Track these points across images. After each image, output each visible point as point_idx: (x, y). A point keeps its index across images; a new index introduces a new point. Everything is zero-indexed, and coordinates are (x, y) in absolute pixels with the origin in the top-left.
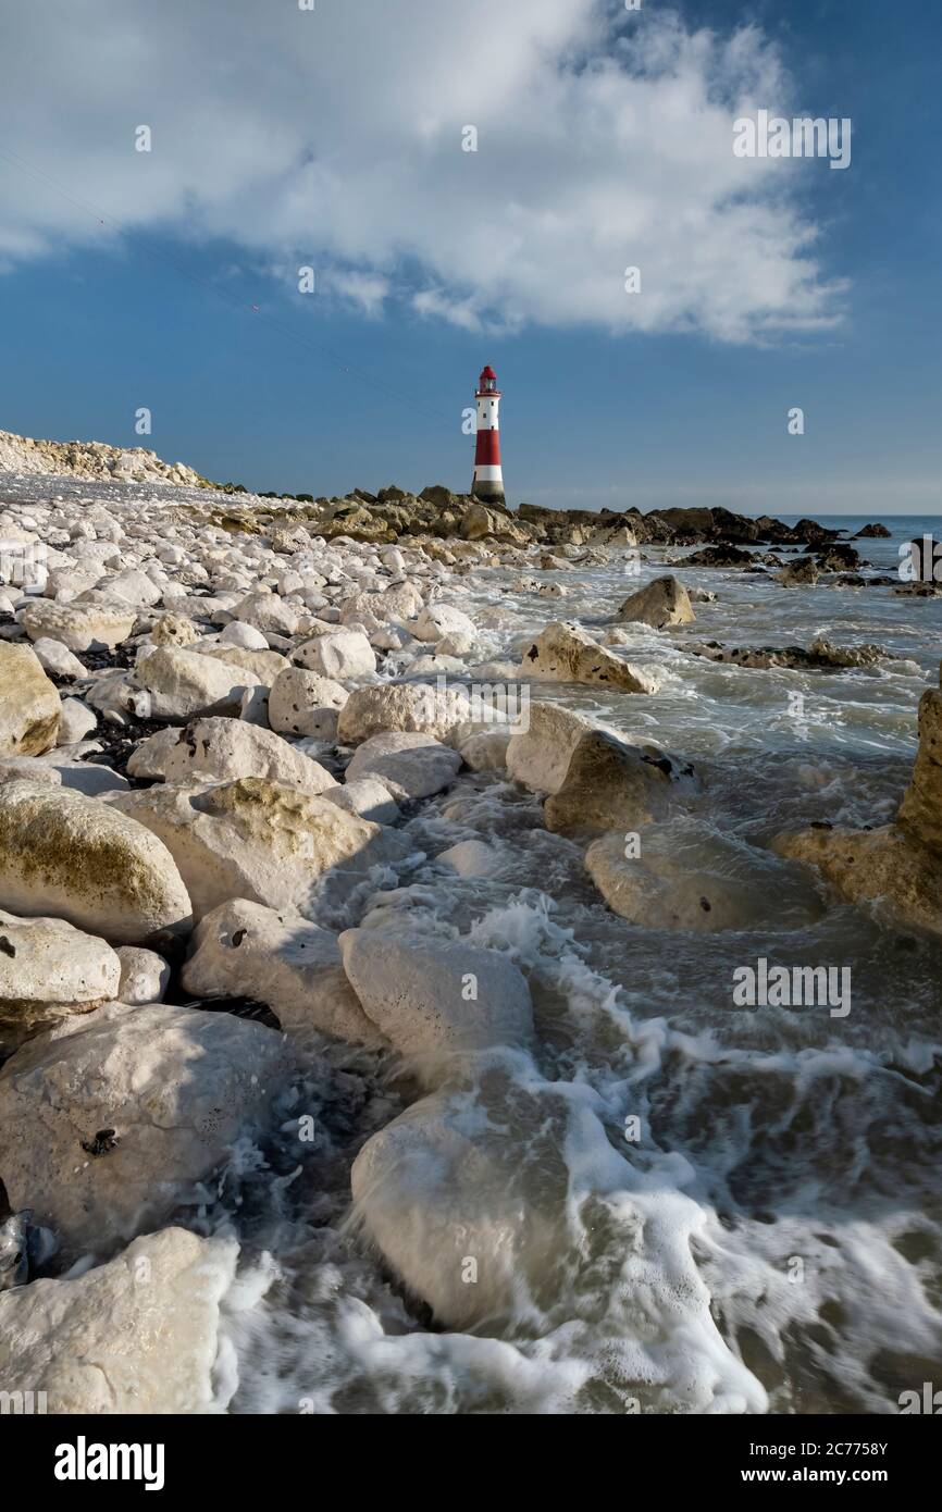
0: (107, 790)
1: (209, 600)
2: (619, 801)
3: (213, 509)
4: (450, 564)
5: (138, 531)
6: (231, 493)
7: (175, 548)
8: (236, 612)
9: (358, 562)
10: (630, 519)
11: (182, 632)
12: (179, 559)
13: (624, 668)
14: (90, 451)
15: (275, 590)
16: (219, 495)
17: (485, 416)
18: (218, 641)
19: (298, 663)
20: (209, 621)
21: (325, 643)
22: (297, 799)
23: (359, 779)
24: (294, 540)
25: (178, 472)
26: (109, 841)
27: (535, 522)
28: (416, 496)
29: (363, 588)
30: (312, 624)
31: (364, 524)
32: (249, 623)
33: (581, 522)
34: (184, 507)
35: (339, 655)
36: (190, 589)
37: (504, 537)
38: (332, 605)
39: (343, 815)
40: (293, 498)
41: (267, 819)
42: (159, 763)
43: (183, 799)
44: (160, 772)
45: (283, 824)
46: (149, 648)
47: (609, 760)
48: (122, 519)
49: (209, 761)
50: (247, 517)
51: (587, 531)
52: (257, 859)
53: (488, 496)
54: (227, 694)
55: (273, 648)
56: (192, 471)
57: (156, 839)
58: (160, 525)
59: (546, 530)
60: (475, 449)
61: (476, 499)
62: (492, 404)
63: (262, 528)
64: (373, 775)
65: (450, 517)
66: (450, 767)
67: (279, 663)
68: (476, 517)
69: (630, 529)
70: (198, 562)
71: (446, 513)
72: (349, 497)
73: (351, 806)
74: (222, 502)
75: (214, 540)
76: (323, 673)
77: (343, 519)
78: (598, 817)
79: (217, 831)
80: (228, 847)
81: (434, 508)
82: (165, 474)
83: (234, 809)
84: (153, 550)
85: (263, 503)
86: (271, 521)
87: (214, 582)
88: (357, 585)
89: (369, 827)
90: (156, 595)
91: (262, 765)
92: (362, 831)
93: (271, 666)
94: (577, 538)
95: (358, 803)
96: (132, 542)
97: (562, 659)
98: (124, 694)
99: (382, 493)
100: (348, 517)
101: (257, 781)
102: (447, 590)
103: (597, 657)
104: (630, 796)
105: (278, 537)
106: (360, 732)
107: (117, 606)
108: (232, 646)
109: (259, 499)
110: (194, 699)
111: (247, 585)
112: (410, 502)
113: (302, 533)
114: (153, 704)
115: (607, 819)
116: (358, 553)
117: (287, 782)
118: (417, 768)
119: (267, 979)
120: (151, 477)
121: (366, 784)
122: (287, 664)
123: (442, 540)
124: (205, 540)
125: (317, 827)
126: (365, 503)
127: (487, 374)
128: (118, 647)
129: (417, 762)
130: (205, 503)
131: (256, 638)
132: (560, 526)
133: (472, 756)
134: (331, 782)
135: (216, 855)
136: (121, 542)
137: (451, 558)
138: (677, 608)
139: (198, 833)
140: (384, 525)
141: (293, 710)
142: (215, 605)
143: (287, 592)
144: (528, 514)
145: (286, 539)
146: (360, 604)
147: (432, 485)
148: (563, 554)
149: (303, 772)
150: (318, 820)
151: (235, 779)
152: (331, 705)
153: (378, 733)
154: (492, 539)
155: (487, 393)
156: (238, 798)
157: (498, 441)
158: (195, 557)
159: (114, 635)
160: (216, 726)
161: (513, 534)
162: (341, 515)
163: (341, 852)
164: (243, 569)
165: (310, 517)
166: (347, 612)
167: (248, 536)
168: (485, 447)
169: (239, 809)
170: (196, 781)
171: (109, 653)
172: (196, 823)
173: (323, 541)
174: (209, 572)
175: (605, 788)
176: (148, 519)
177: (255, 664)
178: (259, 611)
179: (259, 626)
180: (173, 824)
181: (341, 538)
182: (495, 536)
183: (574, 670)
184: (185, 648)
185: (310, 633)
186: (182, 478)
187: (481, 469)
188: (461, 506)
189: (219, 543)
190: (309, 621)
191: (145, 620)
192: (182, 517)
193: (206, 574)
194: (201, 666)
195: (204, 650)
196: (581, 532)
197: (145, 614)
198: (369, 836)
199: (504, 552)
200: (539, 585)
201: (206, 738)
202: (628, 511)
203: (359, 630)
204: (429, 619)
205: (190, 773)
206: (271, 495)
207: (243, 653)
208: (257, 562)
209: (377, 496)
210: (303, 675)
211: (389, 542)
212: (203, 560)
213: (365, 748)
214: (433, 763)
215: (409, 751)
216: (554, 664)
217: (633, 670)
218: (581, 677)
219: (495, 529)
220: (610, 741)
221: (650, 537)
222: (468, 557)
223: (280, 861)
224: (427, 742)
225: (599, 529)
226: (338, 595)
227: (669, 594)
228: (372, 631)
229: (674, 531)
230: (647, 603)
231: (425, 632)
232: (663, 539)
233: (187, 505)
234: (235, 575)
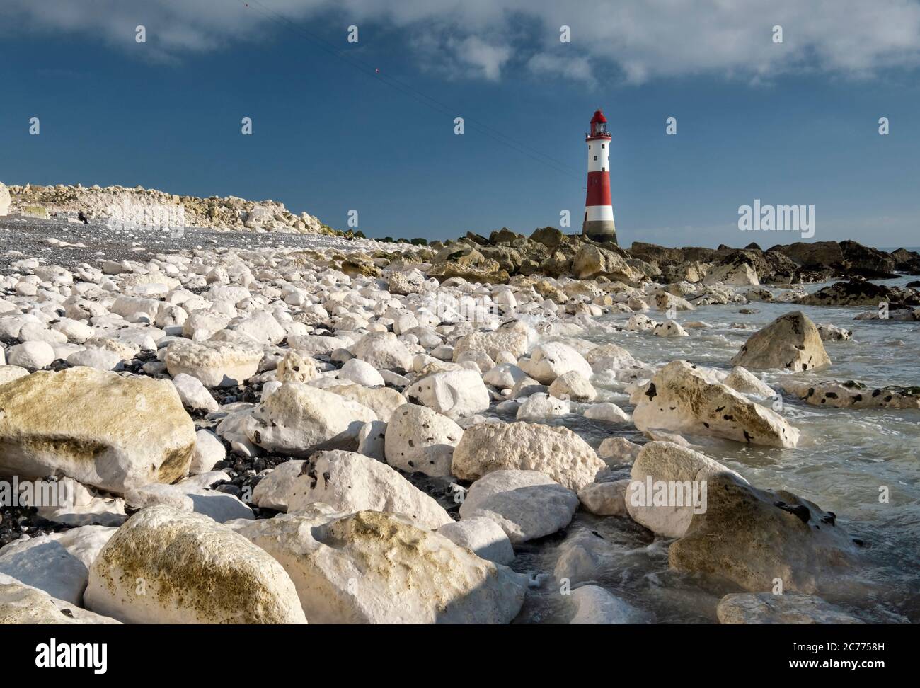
0: (235, 518)
1: (329, 339)
2: (751, 550)
3: (333, 254)
4: (562, 303)
5: (266, 275)
6: (350, 239)
7: (299, 290)
8: (354, 350)
10: (750, 255)
11: (304, 369)
12: (302, 301)
13: (751, 408)
14: (228, 205)
15: (391, 329)
16: (339, 241)
17: (595, 158)
18: (337, 378)
19: (413, 400)
20: (329, 359)
21: (439, 379)
22: (414, 534)
23: (474, 516)
24: (409, 282)
25: (303, 221)
26: (237, 567)
27: (648, 260)
28: (526, 238)
29: (475, 327)
30: (426, 362)
32: (366, 360)
33: (698, 259)
34: (308, 252)
35: (453, 392)
36: (311, 329)
37: (617, 276)
38: (445, 343)
39: (458, 552)
40: (408, 242)
41: (384, 552)
42: (280, 494)
43: (305, 529)
44: (282, 503)
45: (400, 559)
46: (274, 384)
47: (739, 505)
48: (252, 265)
49: (329, 493)
50: (365, 261)
51: (703, 268)
52: (373, 592)
53: (599, 236)
54: (346, 428)
55: (388, 385)
56: (316, 220)
57: (281, 567)
58: (285, 269)
59: (660, 268)
60: (586, 190)
61: (587, 239)
62: (603, 146)
63: (379, 271)
64: (488, 512)
65: (561, 257)
66: (566, 507)
67: (395, 399)
68: (588, 256)
69: (751, 265)
70: (320, 303)
71: (557, 253)
72: (461, 240)
73: (466, 543)
74: (343, 247)
75: (334, 283)
76: (438, 410)
78: (728, 566)
79: (336, 562)
80: (346, 580)
81: (545, 249)
82: (292, 223)
83: (353, 541)
84: (278, 293)
85: (380, 247)
86: (388, 264)
87: (334, 322)
88: (469, 324)
89: (485, 565)
90: (281, 335)
91: (379, 499)
92: (477, 569)
93: (388, 402)
94: (693, 275)
95: (473, 541)
96: (261, 286)
97: (682, 397)
98: (252, 427)
99: (493, 236)
100: (460, 259)
101: (376, 514)
102: (560, 329)
103: (720, 396)
104: (763, 546)
105: (394, 279)
106: (474, 469)
107: (247, 345)
108: (350, 382)
109: (377, 244)
110: (315, 433)
111: (365, 324)
112: (521, 243)
113: (416, 275)
114: (277, 437)
115: (739, 569)
116: (469, 292)
117: (400, 516)
118: (533, 507)
120: (279, 227)
121: (481, 521)
122: (403, 400)
123: (553, 280)
124: (326, 283)
125: (434, 563)
126: (478, 246)
127: (598, 119)
128: (246, 383)
129: (533, 502)
130: (326, 248)
131: (373, 376)
132: (675, 263)
133: (589, 497)
134: (446, 519)
135: (335, 587)
136: (252, 286)
137: (563, 296)
138: (806, 345)
139: (319, 563)
140: (496, 266)
141: (408, 445)
142: (334, 343)
143: (403, 331)
144: (641, 253)
145: (402, 281)
146: (473, 343)
147: (543, 226)
148: (679, 292)
149: (418, 507)
150: (434, 557)
151: (354, 512)
152: (446, 442)
153: (492, 470)
154: (605, 278)
155: (598, 136)
156: (358, 531)
157: (609, 182)
158: (316, 298)
159: (242, 373)
160: (337, 459)
161: (625, 272)
162: (454, 257)
163: (457, 590)
164: (361, 310)
165: (424, 260)
166: (459, 351)
167: (365, 279)
168: (596, 190)
169: (358, 542)
170: (317, 512)
171: (237, 389)
172: (317, 554)
173: (436, 282)
174: (330, 313)
175: (734, 534)
176: (275, 265)
177: (372, 400)
178: (376, 349)
179: (376, 363)
180: (295, 554)
181: (454, 279)
182: (607, 275)
183: (696, 410)
184: (307, 384)
185: (425, 370)
186: (306, 226)
187: (592, 210)
188: (572, 246)
189: (339, 286)
190: (423, 359)
191: (271, 357)
192: (306, 262)
193: (327, 315)
194: (322, 401)
195: (325, 386)
196: (697, 269)
197: (271, 352)
198: (484, 575)
199: (617, 290)
200: (654, 323)
201: (326, 470)
202: (748, 247)
203: (472, 368)
204: (543, 357)
205: (312, 504)
206: (388, 240)
207: (361, 389)
208: (373, 303)
209: (488, 239)
210: (418, 412)
211: (500, 282)
212: (324, 302)
213: (479, 486)
214: (550, 502)
215: (524, 490)
216: (674, 404)
217: (761, 411)
218: (704, 417)
219: (607, 267)
220: (740, 485)
221: (772, 274)
222: (581, 296)
223: (396, 597)
224: (543, 480)
225: (717, 265)
226: (451, 333)
227: (797, 331)
228: (485, 370)
229: (799, 266)
230: (773, 340)
231: (539, 370)
232: (787, 275)
233: (311, 250)
234: (354, 315)
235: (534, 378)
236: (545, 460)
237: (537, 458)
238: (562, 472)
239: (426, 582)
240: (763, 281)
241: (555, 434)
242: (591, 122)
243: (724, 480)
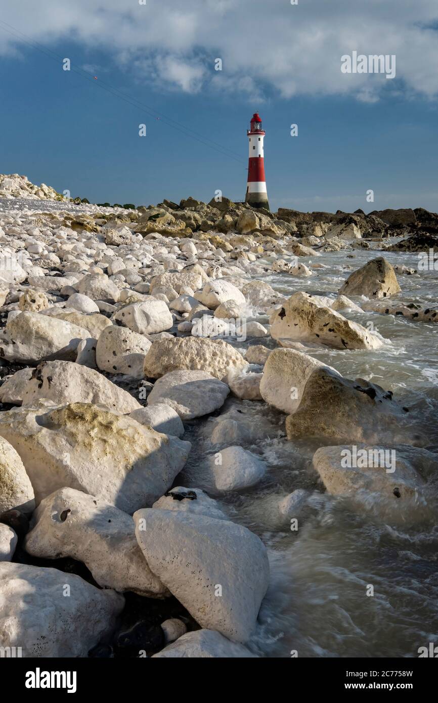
1: (59, 279)
2: (338, 418)
3: (65, 215)
4: (229, 251)
5: (13, 231)
6: (78, 204)
7: (38, 242)
8: (78, 287)
9: (164, 251)
10: (356, 218)
11: (40, 301)
12: (40, 251)
13: (346, 323)
15: (105, 271)
17: (254, 148)
18: (64, 307)
19: (119, 323)
20: (59, 294)
21: (137, 308)
22: (110, 418)
23: (157, 402)
24: (120, 236)
25: (42, 190)
27: (289, 221)
28: (206, 204)
29: (166, 269)
30: (129, 295)
31: (169, 224)
32: (86, 294)
33: (322, 220)
34: (46, 214)
35: (147, 317)
36: (47, 271)
37: (267, 232)
38: (144, 281)
39: (142, 429)
40: (121, 206)
41: (88, 431)
42: (18, 392)
43: (31, 418)
44: (18, 398)
45: (100, 436)
46: (16, 312)
47: (331, 389)
48: (3, 223)
49: (52, 391)
50: (88, 221)
51: (325, 226)
52: (80, 459)
53: (257, 203)
54: (68, 344)
55: (102, 312)
56: (52, 190)
58: (29, 227)
59: (297, 226)
60: (247, 170)
61: (248, 205)
62: (259, 139)
63: (99, 228)
64: (166, 400)
65: (229, 218)
66: (221, 395)
67: (104, 322)
68: (248, 217)
69: (356, 225)
70: (54, 252)
71: (226, 216)
72: (160, 206)
73: (149, 422)
74: (72, 210)
75: (65, 237)
76: (135, 329)
77: (155, 221)
78: (324, 429)
79: (53, 440)
80: (61, 452)
81: (219, 212)
82: (34, 192)
83: (66, 424)
84: (23, 244)
85: (100, 210)
86: (105, 223)
87: (64, 266)
88: (162, 267)
89: (160, 437)
90: (23, 276)
91: (88, 394)
92: (155, 440)
93: (99, 324)
94: (318, 232)
95: (154, 420)
96: (9, 239)
97: (302, 317)
99: (182, 203)
100: (158, 220)
101: (83, 405)
102: (225, 270)
103: (326, 316)
104: (346, 414)
105: (110, 234)
106: (159, 370)
108: (73, 310)
109: (98, 208)
110: (45, 348)
111: (87, 267)
112: (202, 208)
113: (126, 231)
114: (16, 351)
115: (330, 431)
116: (163, 244)
117: (103, 406)
118: (197, 395)
119: (83, 544)
120: (24, 194)
121: (161, 407)
122: (110, 323)
123: (223, 235)
124: (59, 237)
125: (124, 437)
126: (170, 209)
127: (256, 119)
129: (198, 392)
130: (60, 211)
131: (91, 305)
132: (307, 223)
133: (236, 386)
134: (137, 406)
135: (53, 457)
136: (2, 239)
137: (229, 247)
138: (386, 280)
139: (41, 441)
140: (183, 225)
141: (112, 355)
142: (63, 282)
143: (114, 272)
144: (285, 216)
145: (115, 235)
146: (163, 280)
148: (309, 244)
149: (117, 398)
150: (124, 433)
151: (68, 404)
152: (140, 352)
153: (171, 371)
154: (259, 234)
155: (256, 132)
156: (69, 417)
157: (263, 165)
158: (51, 248)
160: (57, 367)
161: (273, 229)
162: (153, 218)
163: (140, 455)
164: (85, 257)
165: (132, 220)
166: (153, 286)
167: (89, 234)
168: (255, 171)
169: (69, 425)
170: (41, 405)
172: (40, 435)
173: (140, 237)
174: (61, 259)
175: (328, 409)
176: (21, 223)
177: (87, 323)
178: (93, 286)
179: (93, 297)
180: (22, 436)
181: (153, 234)
182: (260, 231)
183: (311, 325)
184: (40, 312)
185: (128, 301)
186: (45, 194)
187: (252, 185)
188: (237, 211)
189: (69, 239)
190: (127, 293)
191: (15, 293)
192: (44, 221)
193: (59, 261)
194: (50, 325)
195: (54, 313)
196: (321, 228)
197: (15, 289)
198: (160, 444)
199: (267, 242)
200: (289, 265)
201: (49, 375)
202: (355, 212)
203: (162, 299)
204: (211, 290)
205: (38, 400)
206: (106, 205)
207: (79, 315)
208: (94, 252)
209: (179, 205)
210: (119, 331)
211: (186, 237)
212: (57, 251)
213: (161, 382)
214: (209, 391)
215: (192, 383)
216: (297, 321)
217: (353, 325)
218: (316, 330)
219: (260, 226)
220: (332, 376)
221: (370, 230)
222: (242, 246)
223: (97, 461)
224: (205, 376)
225: (334, 225)
226: (149, 274)
227: (380, 271)
228: (172, 299)
229: (388, 225)
230: (365, 277)
231: (208, 300)
232: (379, 231)
233: (48, 213)
234: (79, 261)
235: (205, 305)
236: (208, 362)
237: (202, 361)
238: (219, 370)
239: (118, 451)
240: (364, 236)
241: (214, 344)
242: (251, 122)
243: (322, 373)
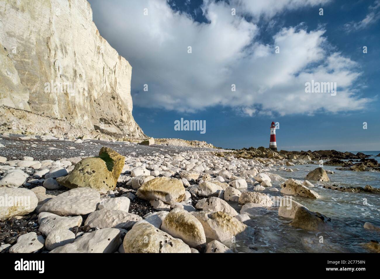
0: (192, 211)
2: (309, 227)
4: (264, 164)
5: (202, 157)
6: (219, 149)
7: (208, 160)
8: (219, 174)
9: (244, 163)
10: (309, 153)
11: (208, 178)
12: (208, 162)
13: (309, 191)
14: (195, 142)
15: (227, 169)
16: (217, 149)
17: (272, 132)
18: (215, 180)
19: (231, 185)
20: (213, 175)
21: (236, 181)
22: (230, 218)
23: (243, 214)
24: (231, 159)
25: (210, 145)
26: (192, 223)
27: (284, 154)
28: (257, 149)
29: (245, 169)
30: (234, 177)
31: (245, 155)
32: (221, 176)
33: (296, 154)
34: (210, 152)
35: (239, 184)
36: (210, 169)
37: (277, 158)
38: (238, 172)
39: (239, 222)
41: (223, 221)
42: (201, 206)
43: (206, 215)
44: (202, 208)
45: (226, 223)
46: (202, 181)
47: (306, 215)
48: (199, 155)
49: (212, 206)
50: (222, 154)
51: (297, 156)
52: (220, 231)
53: (273, 149)
54: (216, 191)
55: (226, 182)
56: (212, 145)
57: (201, 223)
58: (206, 156)
59: (287, 156)
60: (270, 139)
61: (270, 149)
62: (274, 129)
63: (225, 156)
64: (246, 213)
65: (264, 153)
67: (227, 185)
68: (270, 153)
69: (309, 155)
72: (242, 149)
73: (241, 220)
74: (217, 151)
75: (215, 158)
76: (236, 188)
77: (241, 154)
79: (212, 223)
80: (214, 227)
81: (261, 151)
82: (207, 146)
84: (204, 160)
85: (225, 151)
86: (227, 155)
87: (215, 167)
88: (243, 168)
89: (245, 226)
90: (204, 170)
91: (222, 208)
92: (243, 227)
93: (225, 186)
94: (295, 158)
97: (292, 187)
98: (197, 190)
99: (249, 148)
100: (242, 154)
101: (221, 212)
102: (264, 170)
103: (301, 188)
104: (312, 226)
106: (243, 202)
107: (197, 172)
108: (218, 181)
110: (210, 192)
111: (221, 168)
112: (255, 150)
113: (233, 157)
114: (202, 193)
116: (244, 161)
117: (227, 213)
120: (205, 146)
121: (245, 215)
122: (229, 186)
123: (262, 158)
124: (214, 159)
125: (234, 225)
127: (273, 123)
128: (196, 180)
129: (256, 211)
130: (214, 151)
131: (222, 179)
132: (291, 155)
134: (237, 214)
135: (212, 229)
136: (199, 159)
137: (265, 162)
138: (323, 175)
139: (209, 223)
140: (250, 155)
141: (229, 196)
142: (215, 172)
143: (229, 169)
144: (283, 152)
145: (229, 158)
146: (244, 173)
147: (260, 146)
148: (292, 162)
149: (231, 211)
150: (234, 223)
151: (217, 211)
152: (237, 195)
153: (247, 203)
154: (274, 158)
155: (273, 127)
156: (217, 216)
157: (275, 137)
158: (211, 162)
159: (195, 178)
160: (214, 199)
161: (279, 157)
162: (241, 153)
163: (238, 232)
164: (221, 165)
165: (234, 154)
166: (241, 174)
167: (222, 158)
168: (273, 138)
169: (217, 218)
170: (209, 211)
171: (194, 181)
172: (208, 221)
173: (237, 159)
175: (305, 222)
176: (203, 155)
177: (222, 185)
178: (223, 174)
179: (223, 177)
180: (204, 221)
181: (241, 158)
183: (296, 190)
184: (208, 181)
185: (233, 179)
187: (271, 143)
188: (267, 151)
190: (233, 176)
191: (201, 175)
192: (210, 154)
193: (213, 165)
194: (211, 185)
195: (212, 182)
196: (296, 156)
197: (202, 174)
198: (245, 228)
199: (277, 161)
200: (286, 169)
201: (211, 201)
202: (308, 151)
203: (243, 178)
204: (260, 176)
205: (208, 209)
206: (227, 149)
207: (220, 183)
208: (223, 163)
210: (232, 188)
211: (251, 159)
212: (213, 163)
213: (244, 206)
214: (260, 211)
215: (254, 208)
216: (290, 189)
217: (312, 191)
218: (298, 192)
219: (275, 156)
220: (306, 210)
221: (314, 157)
222: (269, 162)
223: (225, 232)
224: (259, 206)
225: (301, 155)
226: (240, 170)
227: (320, 172)
228: (247, 179)
229: (321, 156)
230: (315, 174)
231: (258, 179)
232: (318, 158)
234: (219, 166)
235: (257, 181)
236: (260, 201)
237: (258, 201)
238: (263, 204)
239: (232, 229)
240: (312, 159)
241: (262, 195)
243: (302, 209)
